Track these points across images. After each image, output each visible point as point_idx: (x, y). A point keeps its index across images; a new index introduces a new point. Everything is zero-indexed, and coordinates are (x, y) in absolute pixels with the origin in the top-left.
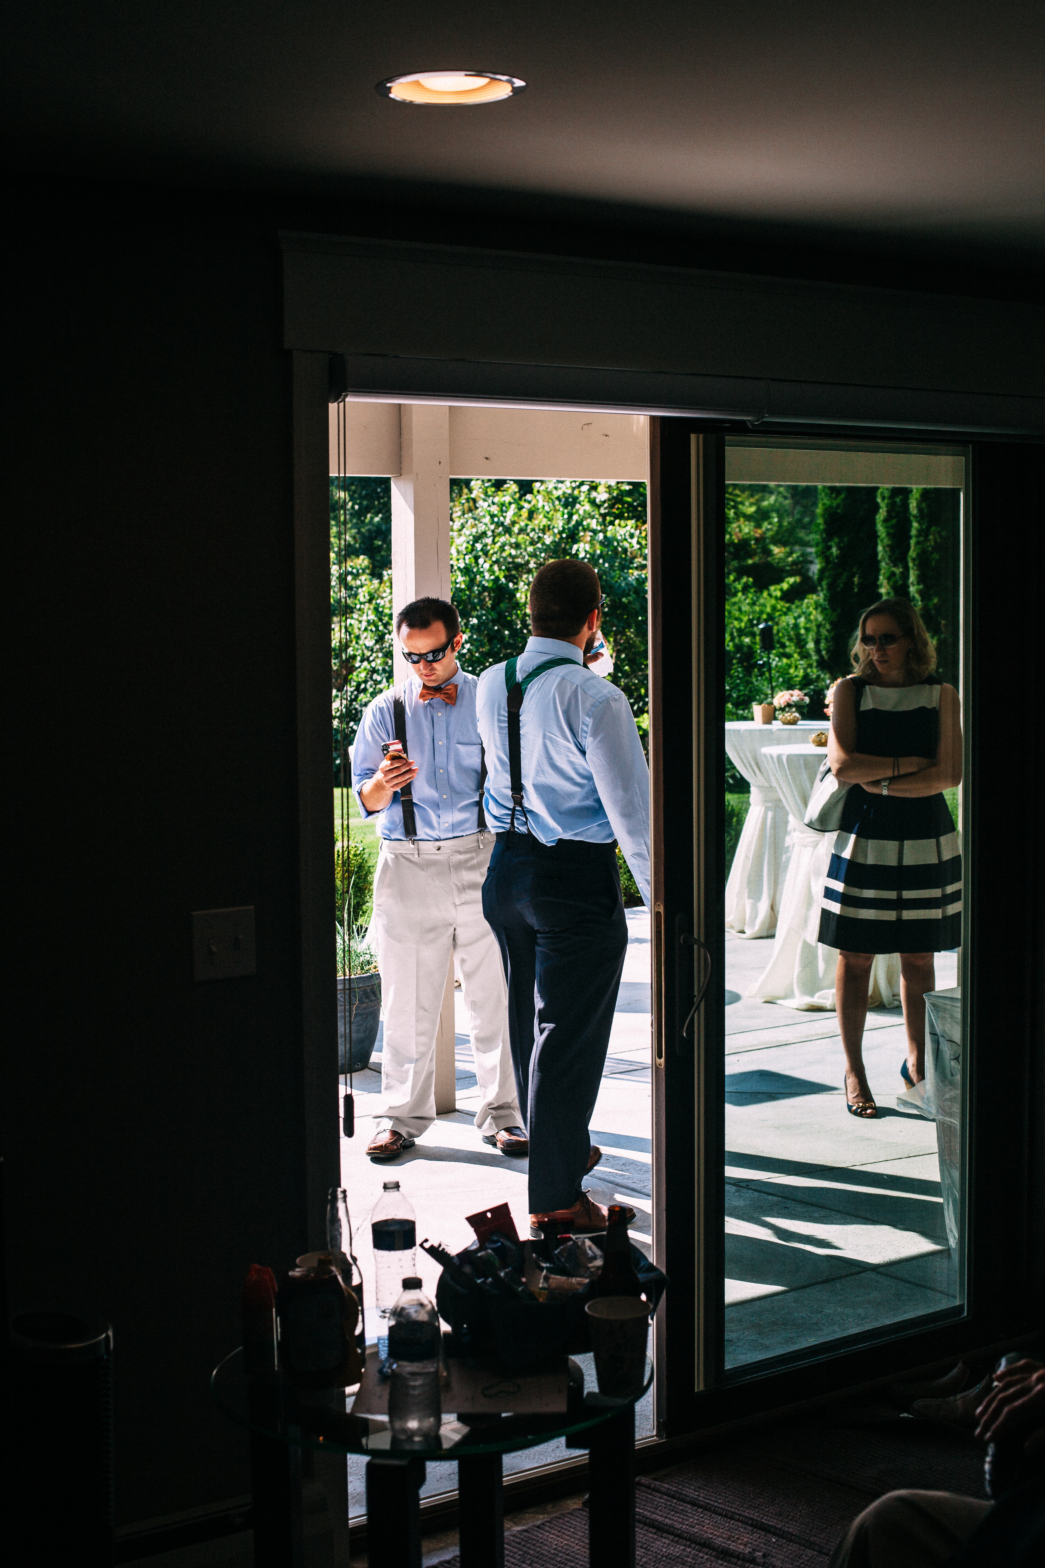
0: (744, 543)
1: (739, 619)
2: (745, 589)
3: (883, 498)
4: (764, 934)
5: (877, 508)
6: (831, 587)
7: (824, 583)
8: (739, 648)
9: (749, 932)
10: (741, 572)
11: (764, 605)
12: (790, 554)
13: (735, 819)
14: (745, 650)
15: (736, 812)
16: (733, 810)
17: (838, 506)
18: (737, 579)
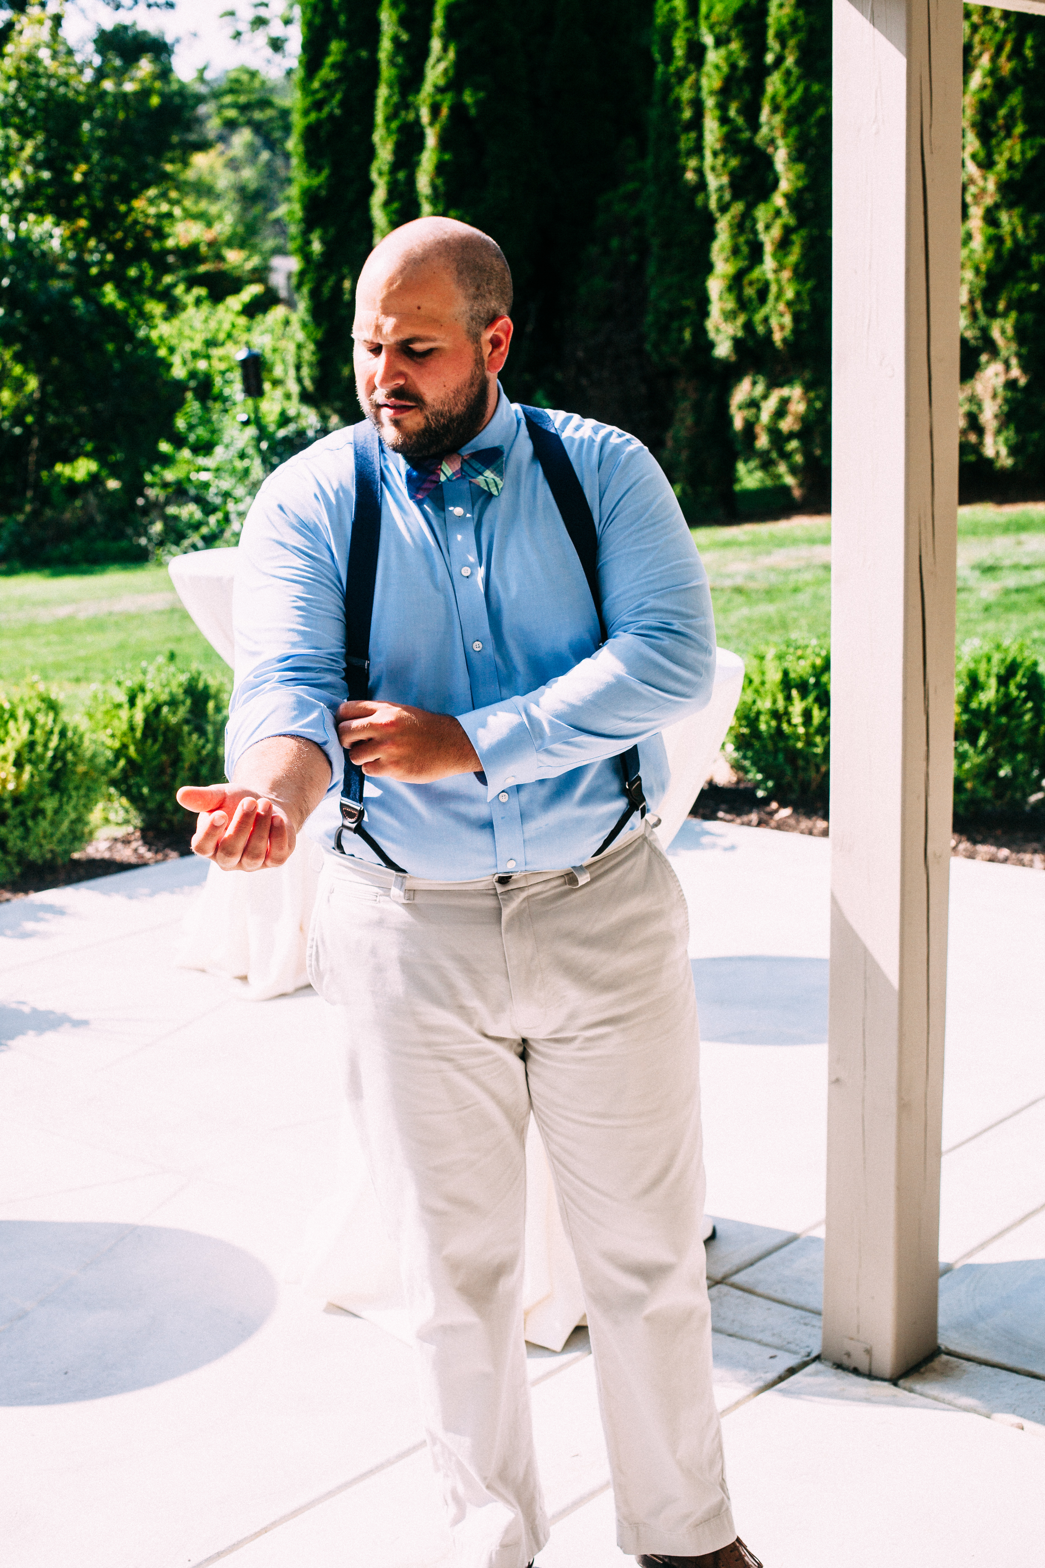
0: (194, 248)
1: (192, 339)
2: (198, 302)
3: (380, 174)
4: (289, 988)
5: (370, 187)
6: (314, 294)
7: (305, 290)
8: (193, 374)
9: (259, 986)
10: (192, 282)
11: (220, 323)
12: (247, 259)
13: (211, 705)
14: (201, 377)
15: (213, 691)
16: (206, 687)
17: (320, 187)
18: (188, 290)
